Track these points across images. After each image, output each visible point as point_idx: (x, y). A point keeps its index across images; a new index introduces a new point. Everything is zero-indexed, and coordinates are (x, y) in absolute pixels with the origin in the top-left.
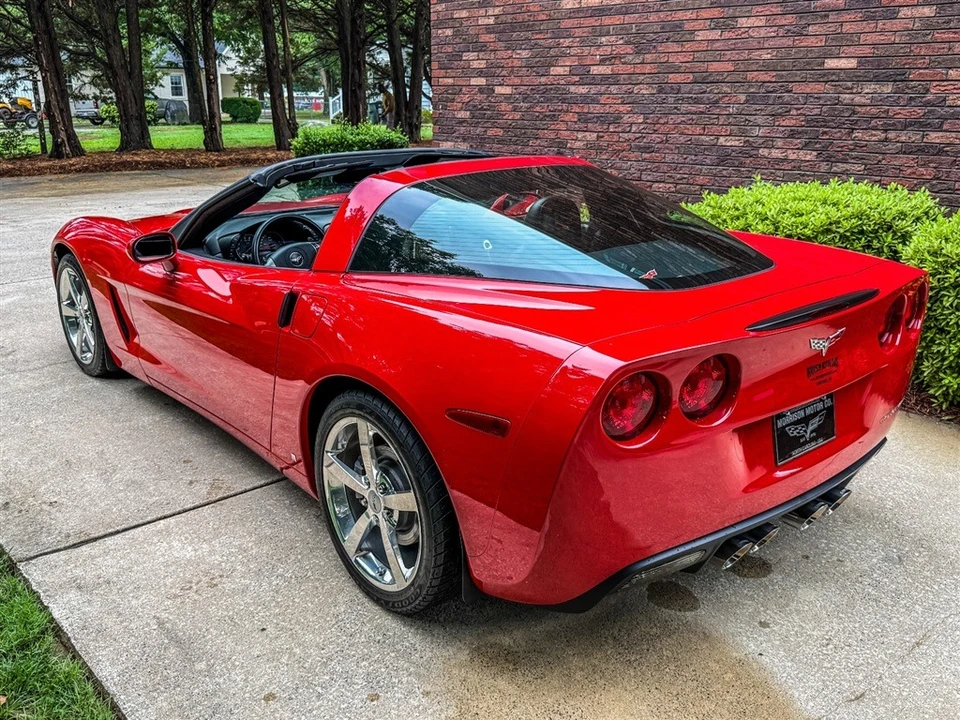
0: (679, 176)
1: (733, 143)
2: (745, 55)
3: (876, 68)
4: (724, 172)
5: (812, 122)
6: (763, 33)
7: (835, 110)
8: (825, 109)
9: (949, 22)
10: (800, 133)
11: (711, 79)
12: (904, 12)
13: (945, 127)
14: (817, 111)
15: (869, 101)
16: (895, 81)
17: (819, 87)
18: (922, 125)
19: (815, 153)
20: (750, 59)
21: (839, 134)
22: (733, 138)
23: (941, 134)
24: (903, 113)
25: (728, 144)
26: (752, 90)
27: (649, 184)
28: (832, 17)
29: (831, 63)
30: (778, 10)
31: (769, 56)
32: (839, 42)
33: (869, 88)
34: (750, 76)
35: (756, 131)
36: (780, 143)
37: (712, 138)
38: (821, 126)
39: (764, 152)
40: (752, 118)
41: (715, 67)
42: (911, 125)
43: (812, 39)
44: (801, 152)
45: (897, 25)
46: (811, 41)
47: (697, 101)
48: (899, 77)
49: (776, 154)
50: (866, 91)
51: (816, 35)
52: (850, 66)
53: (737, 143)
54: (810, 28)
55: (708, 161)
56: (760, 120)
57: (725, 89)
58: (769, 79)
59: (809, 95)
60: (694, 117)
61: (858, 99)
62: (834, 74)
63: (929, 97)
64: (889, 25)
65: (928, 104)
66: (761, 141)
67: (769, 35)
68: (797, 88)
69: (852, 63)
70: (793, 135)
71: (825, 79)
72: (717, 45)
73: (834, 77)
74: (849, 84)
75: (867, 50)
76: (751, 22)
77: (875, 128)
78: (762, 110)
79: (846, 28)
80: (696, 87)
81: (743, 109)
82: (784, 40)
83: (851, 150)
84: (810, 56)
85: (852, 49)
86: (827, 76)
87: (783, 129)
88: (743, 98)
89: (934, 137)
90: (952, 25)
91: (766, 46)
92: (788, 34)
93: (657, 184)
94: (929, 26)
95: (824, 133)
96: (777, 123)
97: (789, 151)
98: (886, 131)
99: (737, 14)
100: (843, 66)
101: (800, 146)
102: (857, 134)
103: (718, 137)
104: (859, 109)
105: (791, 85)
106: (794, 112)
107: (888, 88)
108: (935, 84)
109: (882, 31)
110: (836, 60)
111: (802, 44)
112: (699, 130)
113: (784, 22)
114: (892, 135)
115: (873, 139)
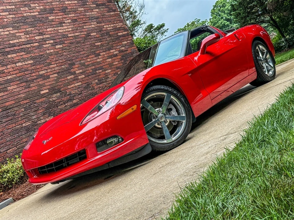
0: (16, 143)
1: (28, 124)
2: (16, 97)
3: (53, 90)
4: (31, 134)
5: (47, 108)
6: (18, 89)
7: (50, 103)
8: (48, 104)
9: (61, 76)
10: (46, 113)
11: (8, 108)
12: (51, 76)
13: (75, 99)
14: (46, 105)
15: (56, 99)
16: (59, 92)
17: (43, 99)
18: (70, 100)
19: (53, 116)
20: (18, 98)
21: (55, 109)
22: (27, 122)
23: (75, 100)
24: (65, 99)
25: (27, 125)
26: (25, 106)
27: (5, 152)
28: (35, 81)
29: (42, 92)
30: (19, 82)
31: (24, 95)
32: (41, 87)
33: (55, 95)
34: (21, 103)
35: (34, 117)
36: (42, 118)
37: (20, 125)
38: (50, 109)
39: (40, 122)
40: (29, 114)
41: (7, 104)
42: (68, 101)
43: (33, 87)
44: (49, 118)
45: (51, 79)
46: (33, 88)
47: (8, 117)
48: (59, 91)
49: (43, 121)
50: (54, 96)
51: (34, 87)
52: (47, 92)
53: (29, 123)
54: (31, 85)
55: (23, 133)
56: (32, 114)
57: (16, 109)
58: (27, 102)
59: (42, 102)
60: (9, 122)
61: (54, 99)
62: (45, 95)
63: (68, 93)
64: (50, 80)
65: (68, 95)
66: (36, 120)
67: (20, 90)
68: (37, 101)
69: (47, 91)
70: (44, 114)
71: (43, 97)
72: (4, 97)
73: (45, 96)
74: (50, 96)
75: (49, 87)
76: (12, 87)
77: (62, 104)
78: (31, 111)
79: (40, 83)
80: (5, 112)
81: (25, 113)
82: (25, 90)
83: (60, 112)
84: (36, 92)
85: (45, 87)
86: (43, 96)
87: (41, 113)
88: (23, 110)
89: (75, 101)
90: (62, 77)
91: (21, 93)
92: (26, 88)
93: (9, 151)
94: (58, 78)
95: (52, 110)
96: (38, 113)
97: (46, 119)
98: (64, 104)
99: (6, 86)
100: (45, 92)
101: (48, 116)
102: (59, 107)
103: (22, 124)
104: (56, 101)
105: (35, 101)
106: (40, 108)
107: (59, 94)
108: (67, 90)
109: (49, 82)
110: (43, 91)
111: (31, 90)
112: (14, 125)
113: (22, 85)
114: (66, 104)
115: (63, 107)
